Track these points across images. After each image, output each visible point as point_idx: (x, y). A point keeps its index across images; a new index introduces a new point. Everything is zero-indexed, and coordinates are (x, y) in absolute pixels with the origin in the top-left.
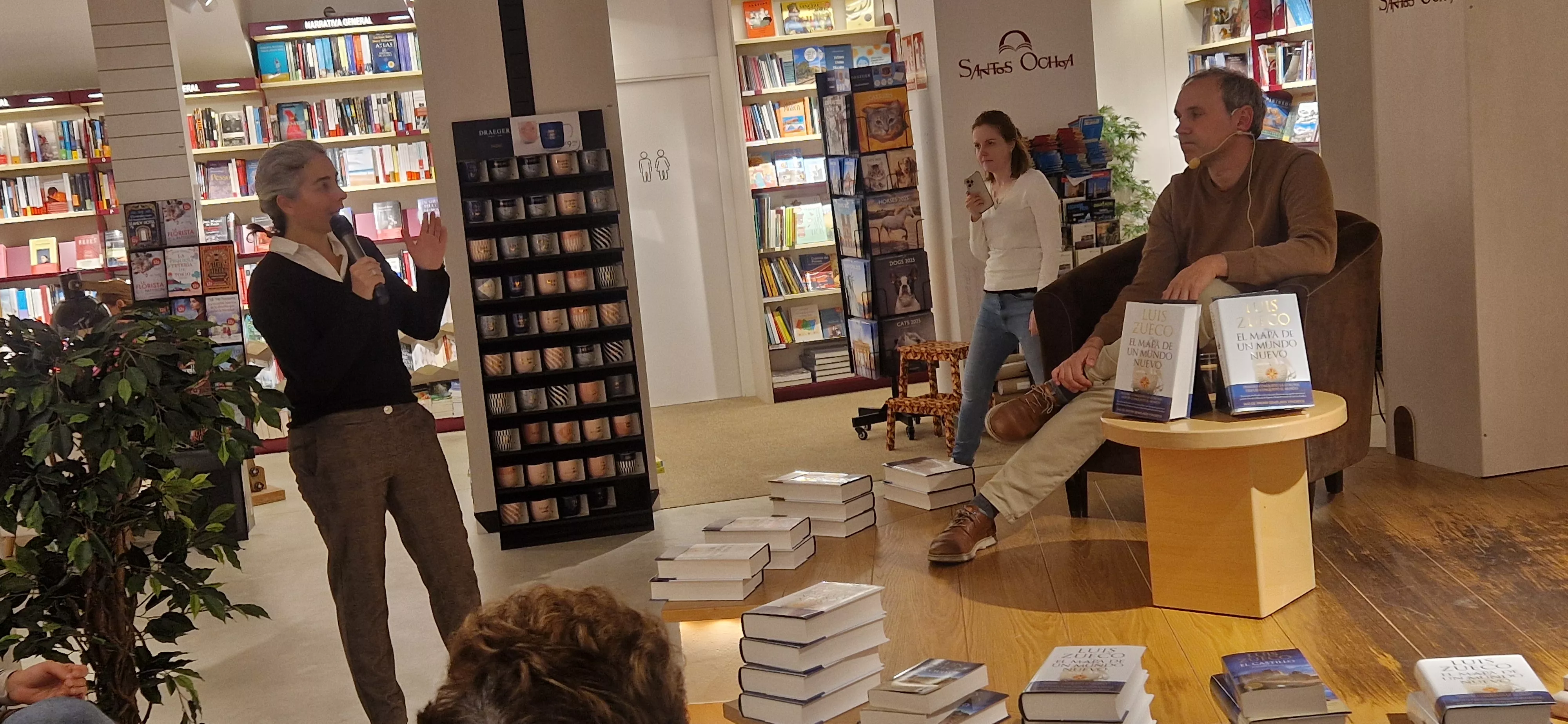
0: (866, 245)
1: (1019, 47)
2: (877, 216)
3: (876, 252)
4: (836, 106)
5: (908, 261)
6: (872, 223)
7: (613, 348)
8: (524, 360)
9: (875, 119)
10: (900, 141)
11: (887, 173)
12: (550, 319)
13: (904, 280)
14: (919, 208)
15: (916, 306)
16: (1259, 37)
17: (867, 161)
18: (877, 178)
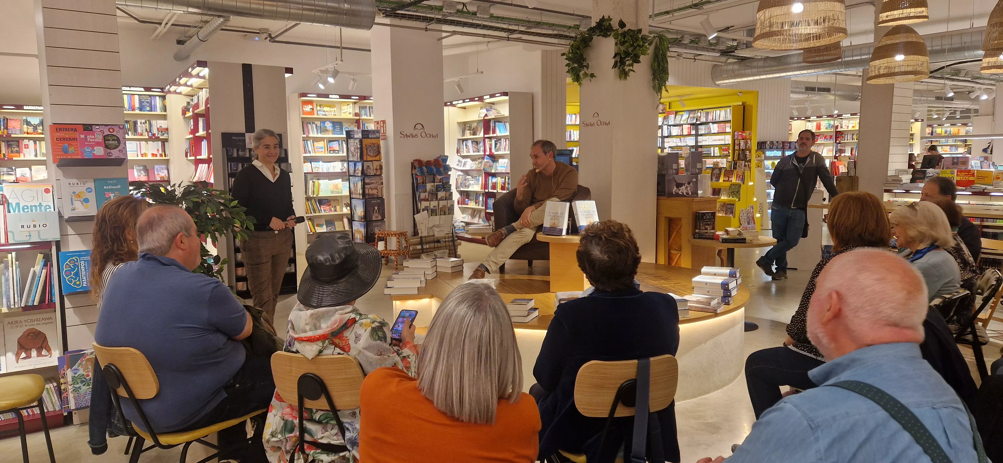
0: (364, 194)
1: (421, 129)
2: (368, 184)
4: (354, 143)
5: (378, 201)
6: (366, 186)
9: (369, 149)
10: (377, 158)
11: (372, 169)
13: (376, 208)
14: (383, 182)
15: (380, 218)
16: (486, 136)
17: (366, 164)
18: (369, 170)
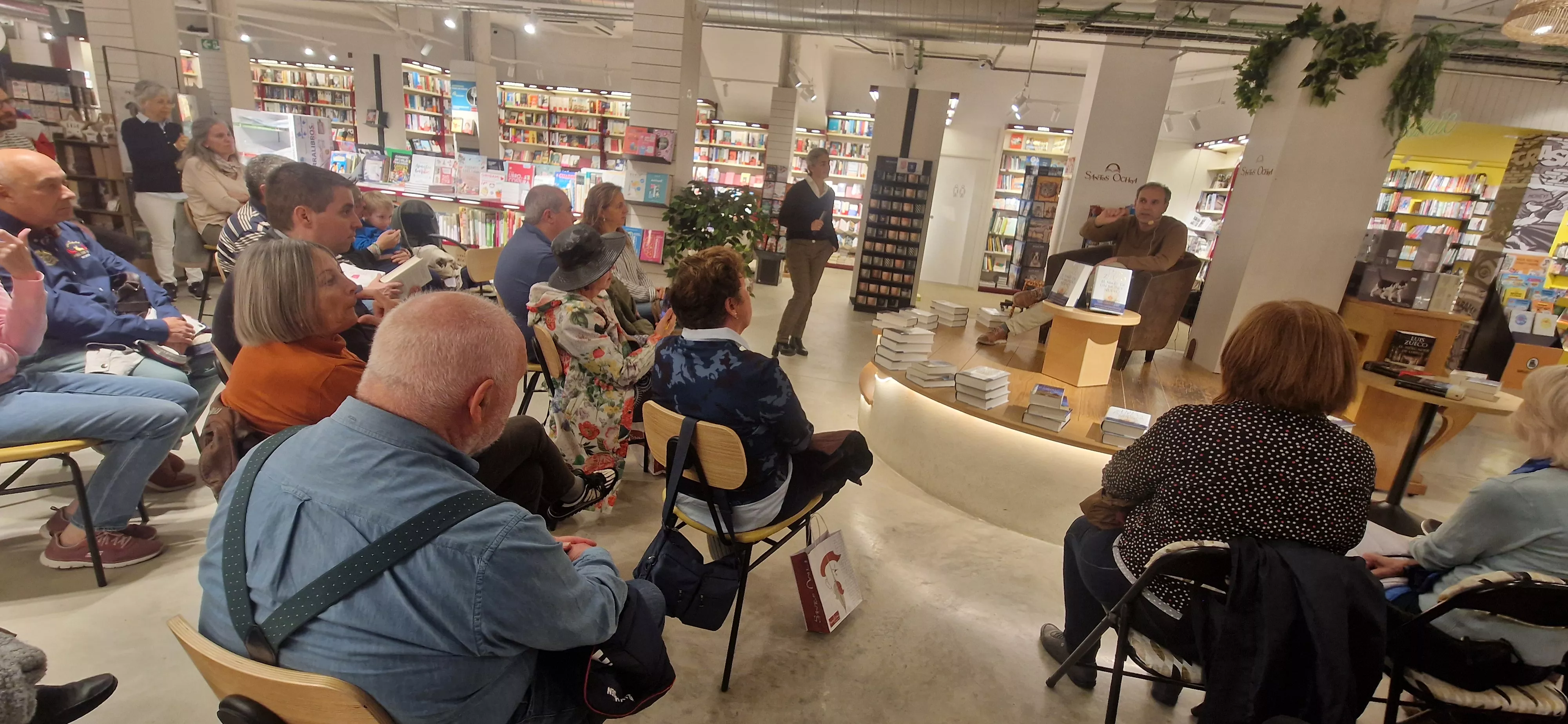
0: (1027, 238)
1: (1114, 172)
2: (1033, 226)
3: (1029, 240)
4: (1030, 179)
5: (1041, 246)
6: (1031, 229)
7: (911, 250)
8: (879, 246)
9: (1044, 188)
10: (1052, 199)
11: (1043, 210)
12: (891, 234)
13: (1037, 254)
15: (1039, 265)
17: (1036, 205)
18: (1038, 212)
